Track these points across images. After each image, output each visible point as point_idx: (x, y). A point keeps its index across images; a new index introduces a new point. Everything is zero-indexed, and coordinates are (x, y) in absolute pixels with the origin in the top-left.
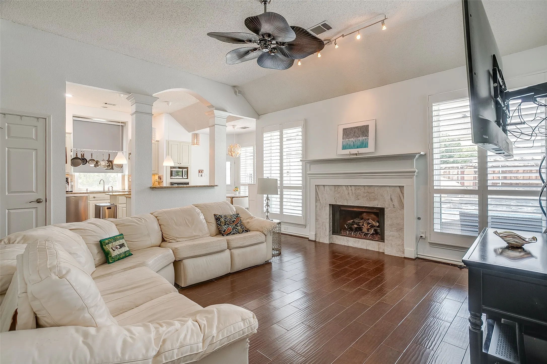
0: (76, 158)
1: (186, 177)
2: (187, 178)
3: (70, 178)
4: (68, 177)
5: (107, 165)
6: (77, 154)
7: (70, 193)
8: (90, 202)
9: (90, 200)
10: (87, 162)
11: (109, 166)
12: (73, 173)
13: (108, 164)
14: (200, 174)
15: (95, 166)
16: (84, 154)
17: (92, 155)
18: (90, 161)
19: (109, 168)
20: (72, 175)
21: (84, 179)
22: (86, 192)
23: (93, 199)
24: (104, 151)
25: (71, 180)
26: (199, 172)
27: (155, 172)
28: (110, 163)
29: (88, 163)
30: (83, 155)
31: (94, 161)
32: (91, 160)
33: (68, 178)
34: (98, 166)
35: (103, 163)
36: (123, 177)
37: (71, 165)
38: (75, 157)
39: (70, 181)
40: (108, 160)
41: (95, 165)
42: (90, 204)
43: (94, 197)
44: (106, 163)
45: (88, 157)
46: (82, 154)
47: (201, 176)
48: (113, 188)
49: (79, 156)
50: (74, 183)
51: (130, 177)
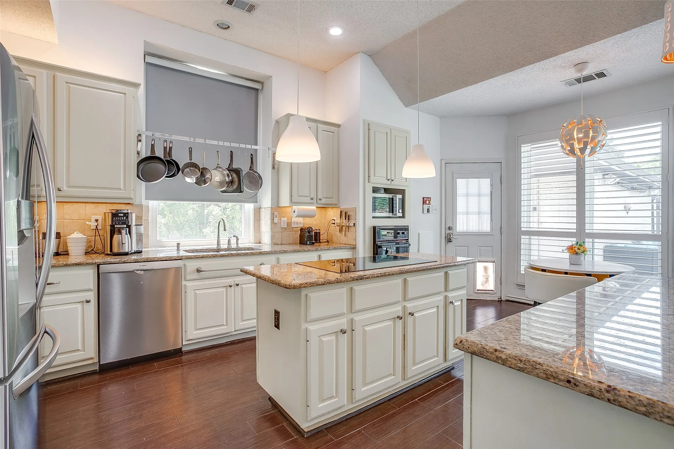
0: (152, 158)
1: (401, 215)
2: (403, 217)
3: (134, 215)
4: (129, 211)
5: (227, 179)
6: (153, 146)
7: (134, 257)
8: (188, 284)
9: (188, 277)
10: (179, 169)
11: (232, 182)
12: (144, 202)
13: (231, 178)
14: (426, 207)
15: (198, 183)
16: (171, 148)
17: (191, 152)
18: (187, 168)
19: (231, 189)
20: (141, 206)
21: (170, 218)
22: (174, 254)
23: (196, 275)
24: (221, 143)
25: (139, 218)
26: (424, 202)
27: (334, 201)
28: (234, 175)
29: (180, 172)
30: (168, 151)
31: (196, 168)
32: (188, 165)
33: (128, 213)
34: (205, 182)
35: (217, 177)
36: (258, 211)
37: (138, 176)
38: (149, 154)
39: (134, 223)
40: (229, 167)
41: (197, 178)
42: (188, 291)
43: (198, 271)
44: (224, 175)
45: (181, 158)
46: (165, 148)
47: (428, 211)
48: (239, 242)
49: (160, 153)
50: (146, 229)
51: (275, 213)
